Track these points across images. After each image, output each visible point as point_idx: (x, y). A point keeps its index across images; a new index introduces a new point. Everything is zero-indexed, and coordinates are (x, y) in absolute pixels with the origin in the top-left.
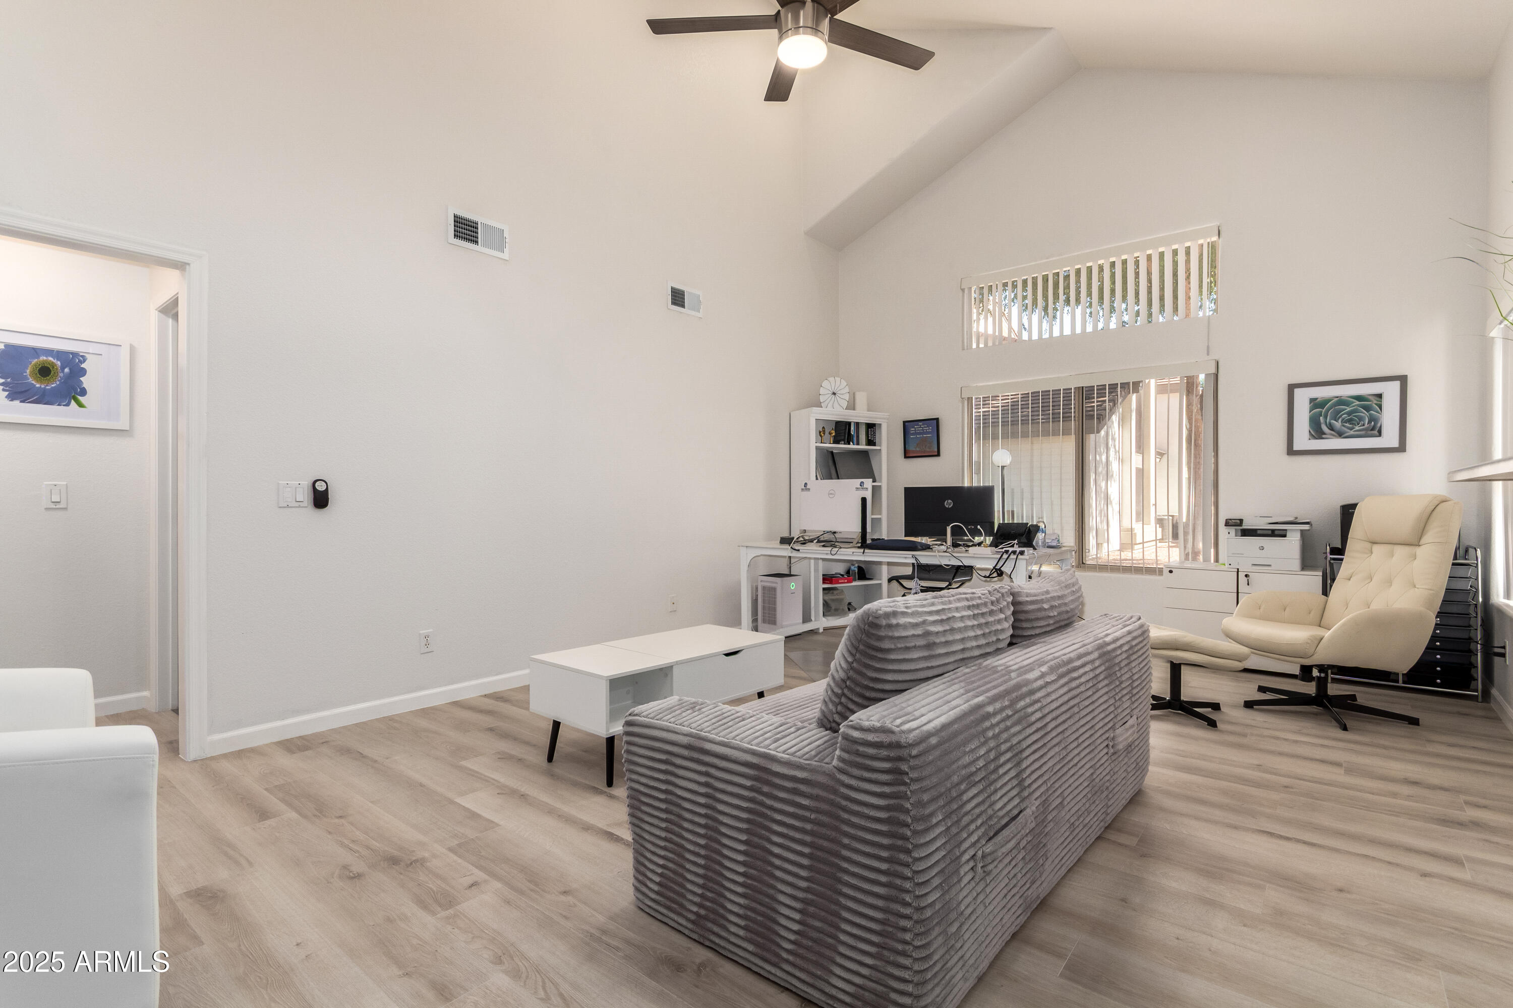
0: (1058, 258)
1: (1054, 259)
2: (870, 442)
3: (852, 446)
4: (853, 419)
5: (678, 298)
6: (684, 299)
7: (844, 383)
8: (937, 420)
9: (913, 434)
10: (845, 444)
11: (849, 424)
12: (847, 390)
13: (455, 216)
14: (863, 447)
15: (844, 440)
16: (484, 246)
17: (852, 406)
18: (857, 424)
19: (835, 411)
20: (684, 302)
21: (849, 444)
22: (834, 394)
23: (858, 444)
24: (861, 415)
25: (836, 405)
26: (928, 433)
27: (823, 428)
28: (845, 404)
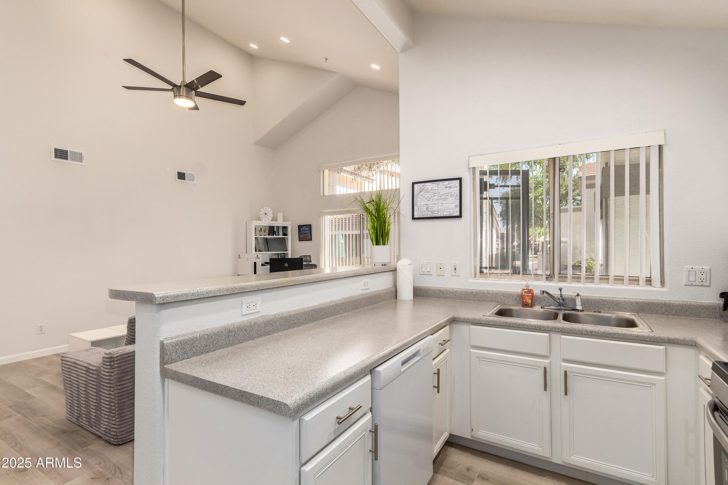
0: (352, 161)
1: (351, 161)
2: (285, 234)
3: (275, 236)
4: (275, 225)
5: (181, 176)
6: (185, 176)
7: (270, 209)
8: (310, 225)
9: (302, 231)
10: (271, 235)
11: (274, 227)
12: (272, 212)
13: (55, 149)
14: (281, 236)
15: (271, 234)
16: (72, 160)
17: (274, 219)
18: (278, 227)
19: (267, 222)
20: (185, 177)
21: (274, 235)
22: (266, 214)
23: (278, 235)
24: (280, 223)
25: (266, 219)
26: (307, 231)
27: (261, 228)
28: (271, 219)
